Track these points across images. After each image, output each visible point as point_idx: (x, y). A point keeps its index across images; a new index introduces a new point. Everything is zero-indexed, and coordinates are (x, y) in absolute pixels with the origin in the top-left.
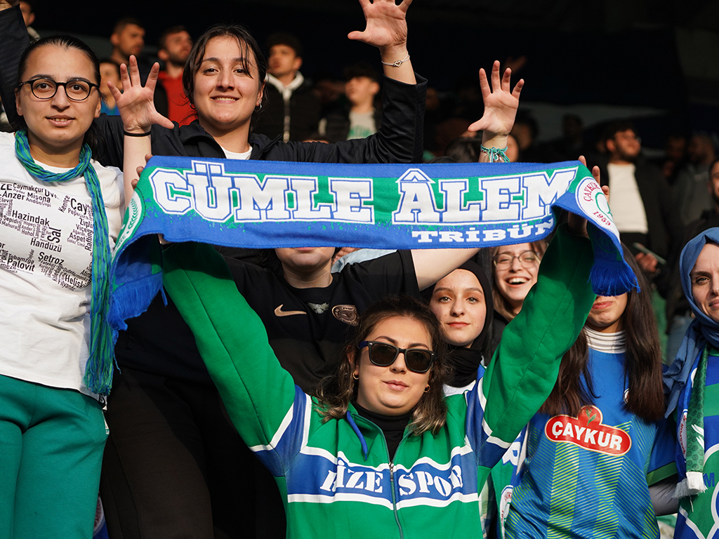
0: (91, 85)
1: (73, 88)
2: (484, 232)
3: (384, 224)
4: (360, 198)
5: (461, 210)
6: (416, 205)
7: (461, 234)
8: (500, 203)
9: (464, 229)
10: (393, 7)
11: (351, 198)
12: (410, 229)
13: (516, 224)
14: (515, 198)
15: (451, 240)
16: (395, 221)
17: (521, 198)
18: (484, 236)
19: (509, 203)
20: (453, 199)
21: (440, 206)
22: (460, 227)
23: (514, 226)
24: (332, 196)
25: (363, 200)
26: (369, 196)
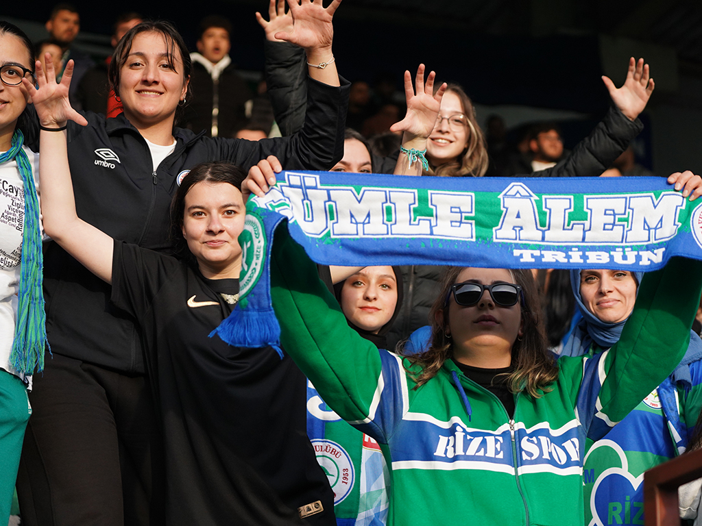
0: (25, 70)
1: (7, 73)
2: (587, 253)
3: (484, 240)
4: (461, 212)
5: (564, 229)
6: (518, 222)
7: (564, 255)
8: (605, 224)
9: (567, 250)
10: (320, 10)
11: (451, 212)
12: (511, 247)
13: (619, 247)
14: (620, 220)
15: (554, 261)
16: (496, 238)
17: (627, 220)
18: (587, 258)
19: (614, 224)
20: (557, 219)
21: (543, 225)
22: (563, 247)
23: (617, 249)
24: (432, 210)
25: (464, 215)
26: (470, 211)
